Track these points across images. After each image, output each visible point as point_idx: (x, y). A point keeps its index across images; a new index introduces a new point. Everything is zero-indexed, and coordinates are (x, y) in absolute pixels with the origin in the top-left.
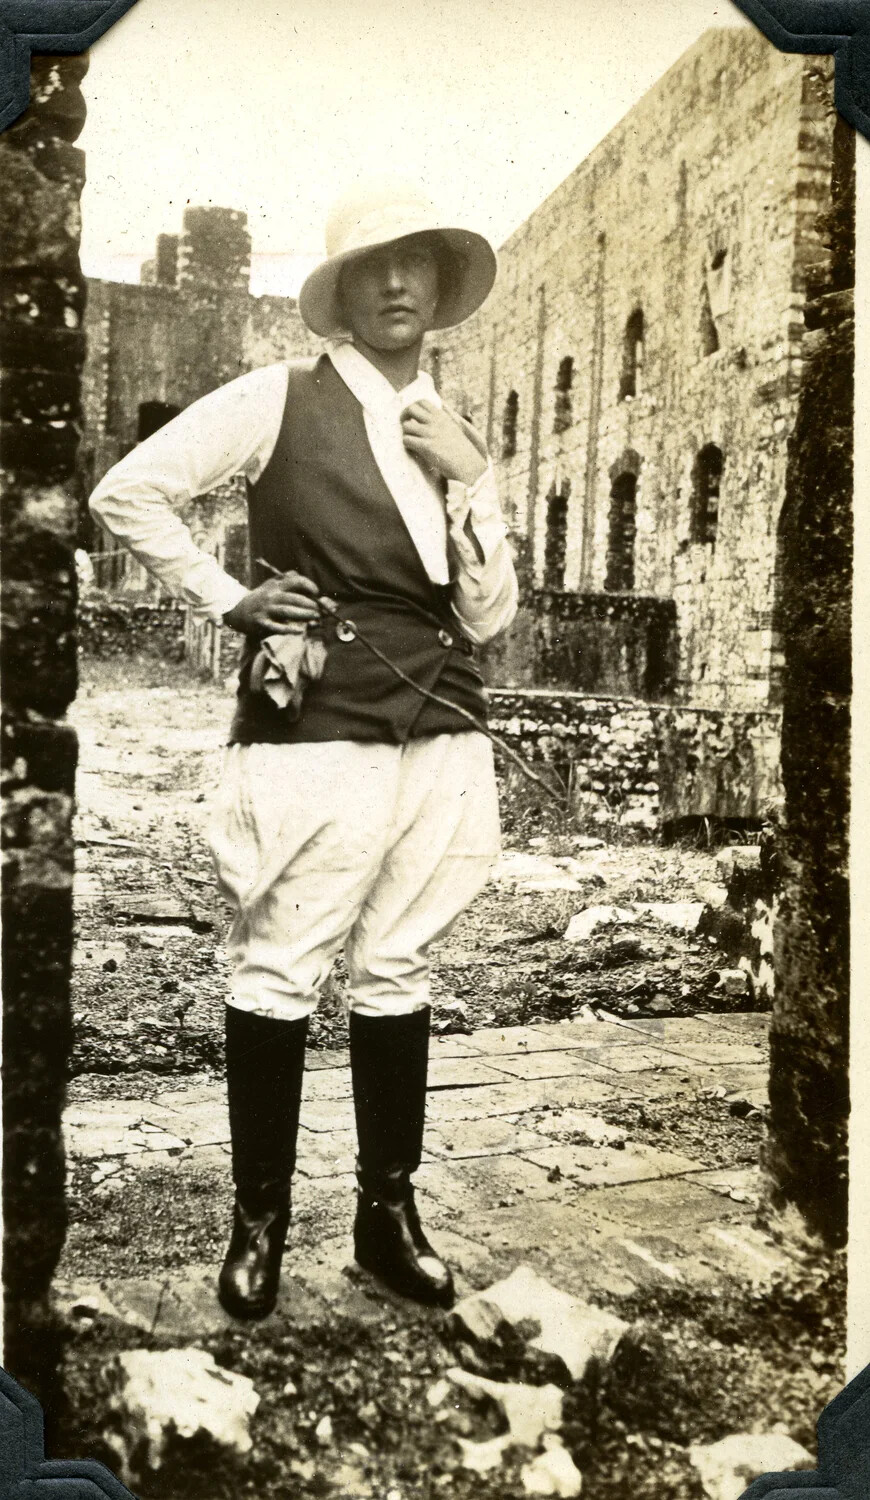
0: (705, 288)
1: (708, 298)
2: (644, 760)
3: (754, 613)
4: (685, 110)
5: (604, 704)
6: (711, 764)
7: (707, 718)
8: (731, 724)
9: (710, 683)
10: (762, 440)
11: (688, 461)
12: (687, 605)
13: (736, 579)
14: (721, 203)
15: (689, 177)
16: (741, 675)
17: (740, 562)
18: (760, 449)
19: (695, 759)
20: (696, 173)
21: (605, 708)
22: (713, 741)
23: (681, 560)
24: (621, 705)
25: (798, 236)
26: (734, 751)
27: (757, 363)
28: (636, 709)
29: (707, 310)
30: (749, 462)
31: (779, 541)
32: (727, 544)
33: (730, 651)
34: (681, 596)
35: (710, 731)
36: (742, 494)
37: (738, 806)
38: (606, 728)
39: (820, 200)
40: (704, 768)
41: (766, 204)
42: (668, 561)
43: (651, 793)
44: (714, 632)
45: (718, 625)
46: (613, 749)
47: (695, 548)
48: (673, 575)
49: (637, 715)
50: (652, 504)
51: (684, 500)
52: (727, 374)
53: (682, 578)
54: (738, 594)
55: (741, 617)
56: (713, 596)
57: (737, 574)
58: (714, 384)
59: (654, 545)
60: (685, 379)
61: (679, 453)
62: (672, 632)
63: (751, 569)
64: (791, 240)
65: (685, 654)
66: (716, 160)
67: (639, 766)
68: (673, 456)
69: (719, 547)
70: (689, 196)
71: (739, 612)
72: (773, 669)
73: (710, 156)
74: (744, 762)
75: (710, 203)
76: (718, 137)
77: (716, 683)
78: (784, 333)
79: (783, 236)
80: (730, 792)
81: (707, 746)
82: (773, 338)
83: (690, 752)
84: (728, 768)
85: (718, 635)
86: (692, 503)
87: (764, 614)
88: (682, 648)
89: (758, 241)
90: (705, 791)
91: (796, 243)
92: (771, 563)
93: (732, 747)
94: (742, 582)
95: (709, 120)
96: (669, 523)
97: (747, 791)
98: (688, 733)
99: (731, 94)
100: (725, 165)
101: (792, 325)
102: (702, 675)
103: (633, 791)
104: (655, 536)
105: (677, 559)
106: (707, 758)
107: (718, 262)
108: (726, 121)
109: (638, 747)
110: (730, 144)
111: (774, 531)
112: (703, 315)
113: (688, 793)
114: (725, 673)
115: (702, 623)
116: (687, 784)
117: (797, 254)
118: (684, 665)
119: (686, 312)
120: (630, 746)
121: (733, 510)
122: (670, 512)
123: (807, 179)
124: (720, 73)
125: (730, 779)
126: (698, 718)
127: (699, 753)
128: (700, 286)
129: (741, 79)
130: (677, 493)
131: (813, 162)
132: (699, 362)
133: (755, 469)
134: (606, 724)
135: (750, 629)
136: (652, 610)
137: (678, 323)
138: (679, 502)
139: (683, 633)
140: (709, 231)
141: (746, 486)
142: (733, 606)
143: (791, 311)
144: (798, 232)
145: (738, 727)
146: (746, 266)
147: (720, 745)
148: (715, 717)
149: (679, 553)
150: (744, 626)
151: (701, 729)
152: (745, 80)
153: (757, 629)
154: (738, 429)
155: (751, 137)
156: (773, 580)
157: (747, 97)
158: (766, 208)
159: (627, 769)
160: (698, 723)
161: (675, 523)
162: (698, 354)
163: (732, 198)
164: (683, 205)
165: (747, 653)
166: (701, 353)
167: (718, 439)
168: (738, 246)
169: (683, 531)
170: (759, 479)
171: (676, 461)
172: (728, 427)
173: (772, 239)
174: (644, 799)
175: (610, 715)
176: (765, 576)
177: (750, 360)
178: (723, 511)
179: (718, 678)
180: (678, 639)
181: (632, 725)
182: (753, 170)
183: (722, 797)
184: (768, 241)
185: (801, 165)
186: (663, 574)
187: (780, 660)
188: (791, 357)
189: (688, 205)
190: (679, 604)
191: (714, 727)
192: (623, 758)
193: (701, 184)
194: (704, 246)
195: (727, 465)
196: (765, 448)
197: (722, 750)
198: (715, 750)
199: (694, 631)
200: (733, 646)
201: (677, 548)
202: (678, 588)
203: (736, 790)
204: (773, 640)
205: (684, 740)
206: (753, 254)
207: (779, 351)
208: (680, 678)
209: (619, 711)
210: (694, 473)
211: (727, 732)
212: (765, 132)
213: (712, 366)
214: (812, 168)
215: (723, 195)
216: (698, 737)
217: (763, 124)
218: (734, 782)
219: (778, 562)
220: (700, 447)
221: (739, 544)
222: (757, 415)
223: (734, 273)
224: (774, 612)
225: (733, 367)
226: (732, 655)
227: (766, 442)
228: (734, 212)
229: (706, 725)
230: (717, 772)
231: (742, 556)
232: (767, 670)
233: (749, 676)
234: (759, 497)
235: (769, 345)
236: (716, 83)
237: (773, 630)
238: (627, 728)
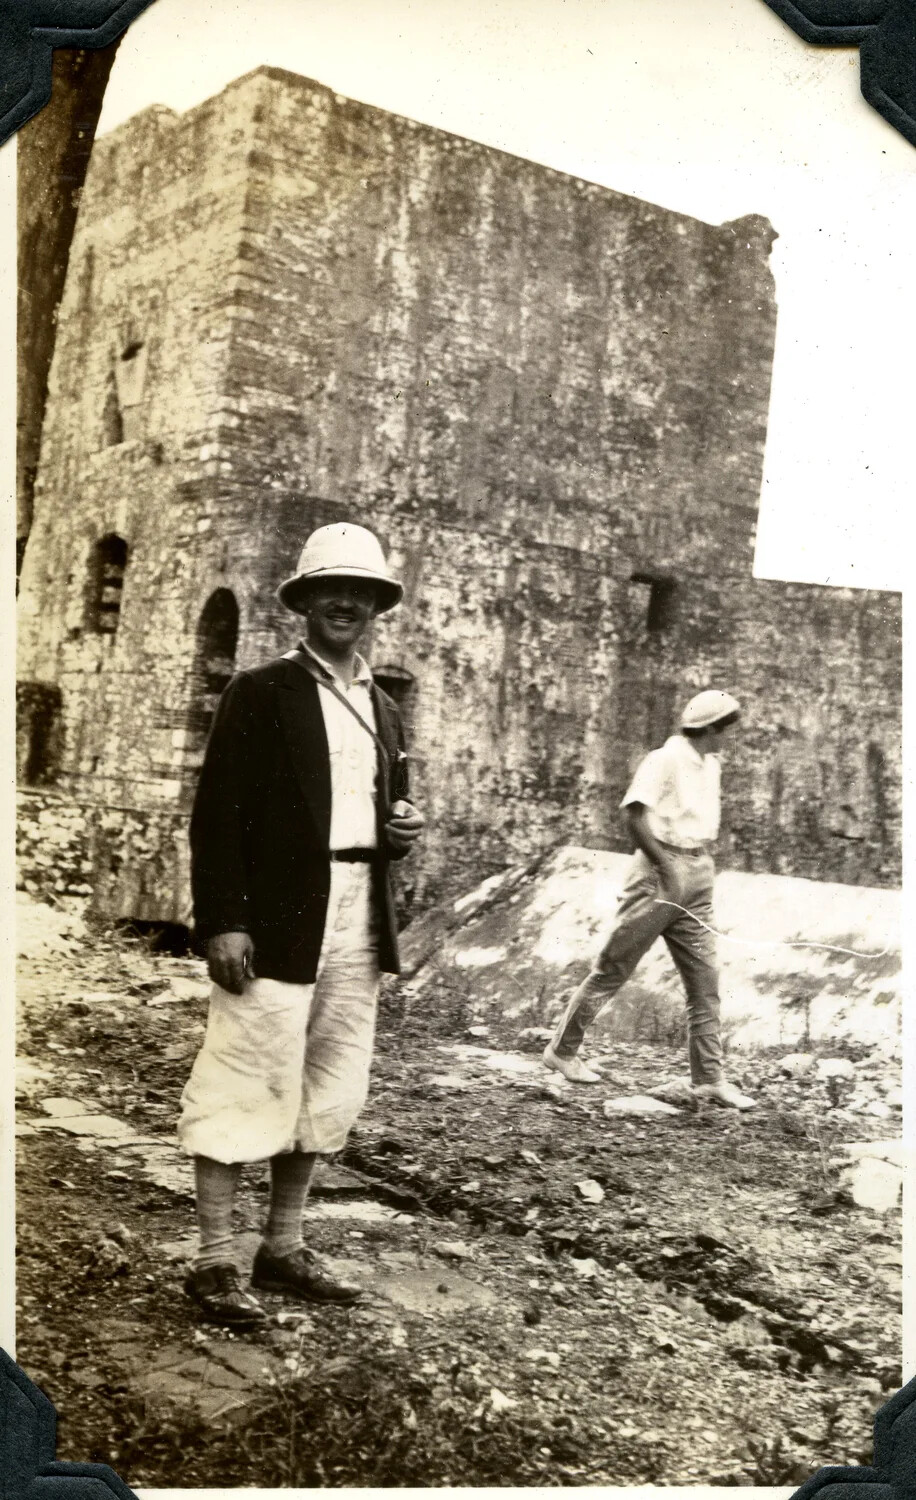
0: (112, 377)
1: (115, 387)
2: (77, 860)
3: (163, 710)
4: (96, 196)
5: (32, 798)
6: (135, 866)
7: (134, 818)
8: (157, 825)
9: (103, 777)
10: (181, 537)
11: (84, 548)
12: (76, 695)
13: (141, 673)
14: (137, 297)
15: (97, 263)
16: (144, 772)
17: (148, 657)
18: (178, 546)
19: (119, 859)
20: (107, 260)
21: (33, 803)
22: (138, 841)
23: (70, 648)
24: (49, 801)
25: (234, 341)
26: (159, 852)
27: (177, 460)
28: (67, 806)
29: (113, 399)
30: (163, 557)
31: (199, 641)
32: (131, 638)
33: (133, 746)
34: (70, 685)
35: (136, 832)
36: (152, 589)
37: (159, 910)
38: (35, 824)
39: (256, 310)
40: (128, 869)
41: (196, 304)
42: (54, 646)
43: (84, 895)
44: (111, 724)
45: (117, 719)
46: (46, 846)
47: (89, 637)
48: (60, 662)
49: (68, 812)
50: (35, 586)
51: (77, 587)
52: (138, 466)
53: (69, 666)
54: (144, 689)
55: (147, 713)
56: (110, 688)
57: (143, 668)
58: (120, 474)
59: (36, 629)
60: (83, 465)
61: (73, 539)
62: (56, 721)
63: (161, 667)
64: (225, 345)
65: (72, 745)
66: (133, 252)
67: (73, 866)
68: (65, 540)
69: (121, 640)
70: (96, 283)
71: (145, 708)
72: (185, 769)
73: (127, 247)
74: (167, 864)
75: (124, 294)
76: (137, 229)
77: (111, 778)
78: (213, 434)
79: (216, 340)
80: (153, 895)
81: (132, 846)
82: (199, 437)
83: (115, 853)
84: (152, 869)
85: (116, 729)
86: (87, 590)
87: (176, 712)
88: (68, 738)
89: (185, 338)
90: (128, 892)
91: (232, 348)
92: (188, 661)
93: (156, 848)
94: (150, 677)
95: (126, 212)
96: (57, 608)
97: (170, 895)
98: (114, 833)
99: (156, 190)
100: (144, 258)
101: (222, 427)
102: (94, 768)
103: (67, 892)
104: (38, 620)
105: (66, 646)
106: (132, 859)
107: (131, 352)
108: (147, 217)
109: (72, 847)
110: (152, 239)
111: (193, 630)
112: (108, 404)
113: (111, 896)
114: (124, 768)
115: (95, 714)
116: (111, 885)
117: (232, 359)
118: (70, 756)
119: (88, 397)
120: (65, 845)
121: (140, 604)
122: (59, 597)
123: (245, 288)
124: (141, 166)
125: (153, 881)
126: (124, 817)
127: (124, 854)
128: (107, 374)
129: (168, 176)
130: (69, 579)
131: (253, 272)
132: (100, 450)
133: (171, 566)
134: (35, 819)
135: (159, 726)
136: (37, 697)
137: (75, 407)
138: (70, 588)
139: (70, 723)
140: (120, 321)
141: (159, 581)
142: (137, 702)
143: (222, 415)
144: (233, 337)
145: (163, 829)
146: (168, 361)
147: (144, 846)
148: (141, 817)
149: (68, 640)
150: (149, 722)
151: (127, 829)
152: (174, 179)
153: (167, 727)
154: (150, 522)
155: (179, 237)
156: (190, 679)
157: (175, 197)
158: (195, 309)
159: (61, 869)
160: (124, 823)
161: (64, 610)
162: (100, 442)
163: (152, 293)
164: (88, 290)
165: (152, 751)
166: (105, 440)
167: (122, 529)
168: (157, 343)
169: (75, 616)
170: (176, 576)
171: (69, 546)
172: (137, 521)
173: (201, 340)
174: (77, 901)
175: (38, 810)
176: (180, 674)
177: (169, 455)
178: (128, 602)
179: (114, 772)
180: (64, 729)
181: (64, 822)
182: (180, 269)
183: (144, 900)
184: (196, 342)
185: (241, 273)
186: (46, 661)
187: (197, 760)
188: (220, 459)
189: (95, 290)
190: (66, 693)
191: (140, 827)
192: (59, 857)
193: (112, 273)
194: (113, 335)
195: (134, 558)
196: (185, 545)
197: (146, 852)
198: (140, 851)
199: (84, 722)
200: (134, 739)
201: (65, 634)
202: (65, 677)
203: (158, 893)
204: (187, 738)
205: (109, 840)
206: (178, 351)
207: (205, 452)
208: (65, 768)
209: (48, 806)
210: (89, 561)
211: (152, 833)
212: (198, 235)
213: (118, 456)
214: (250, 276)
215: (140, 288)
216: (123, 837)
217: (196, 227)
218: (157, 885)
219: (195, 662)
220: (100, 535)
221: (147, 639)
222: (176, 511)
223: (151, 366)
224: (190, 711)
225: (146, 460)
226: (133, 751)
227: (186, 540)
228: (153, 306)
229: (133, 825)
230: (141, 873)
231: (150, 650)
232: (178, 770)
233: (153, 773)
234: (175, 594)
235: (192, 445)
236: (137, 175)
237: (187, 729)
238: (58, 825)
